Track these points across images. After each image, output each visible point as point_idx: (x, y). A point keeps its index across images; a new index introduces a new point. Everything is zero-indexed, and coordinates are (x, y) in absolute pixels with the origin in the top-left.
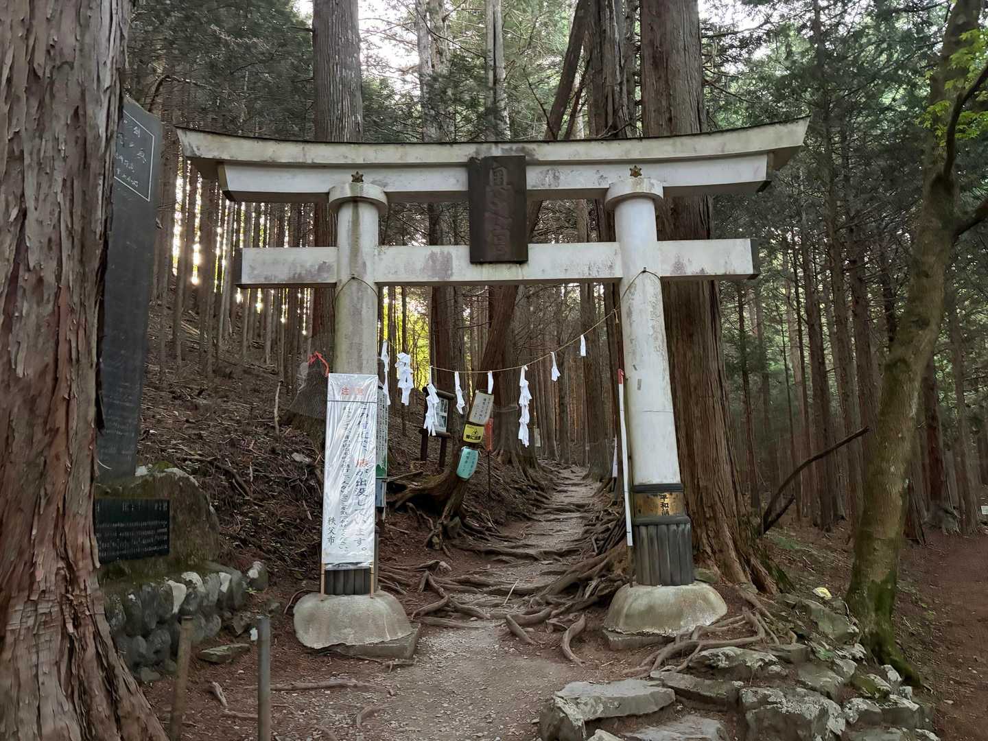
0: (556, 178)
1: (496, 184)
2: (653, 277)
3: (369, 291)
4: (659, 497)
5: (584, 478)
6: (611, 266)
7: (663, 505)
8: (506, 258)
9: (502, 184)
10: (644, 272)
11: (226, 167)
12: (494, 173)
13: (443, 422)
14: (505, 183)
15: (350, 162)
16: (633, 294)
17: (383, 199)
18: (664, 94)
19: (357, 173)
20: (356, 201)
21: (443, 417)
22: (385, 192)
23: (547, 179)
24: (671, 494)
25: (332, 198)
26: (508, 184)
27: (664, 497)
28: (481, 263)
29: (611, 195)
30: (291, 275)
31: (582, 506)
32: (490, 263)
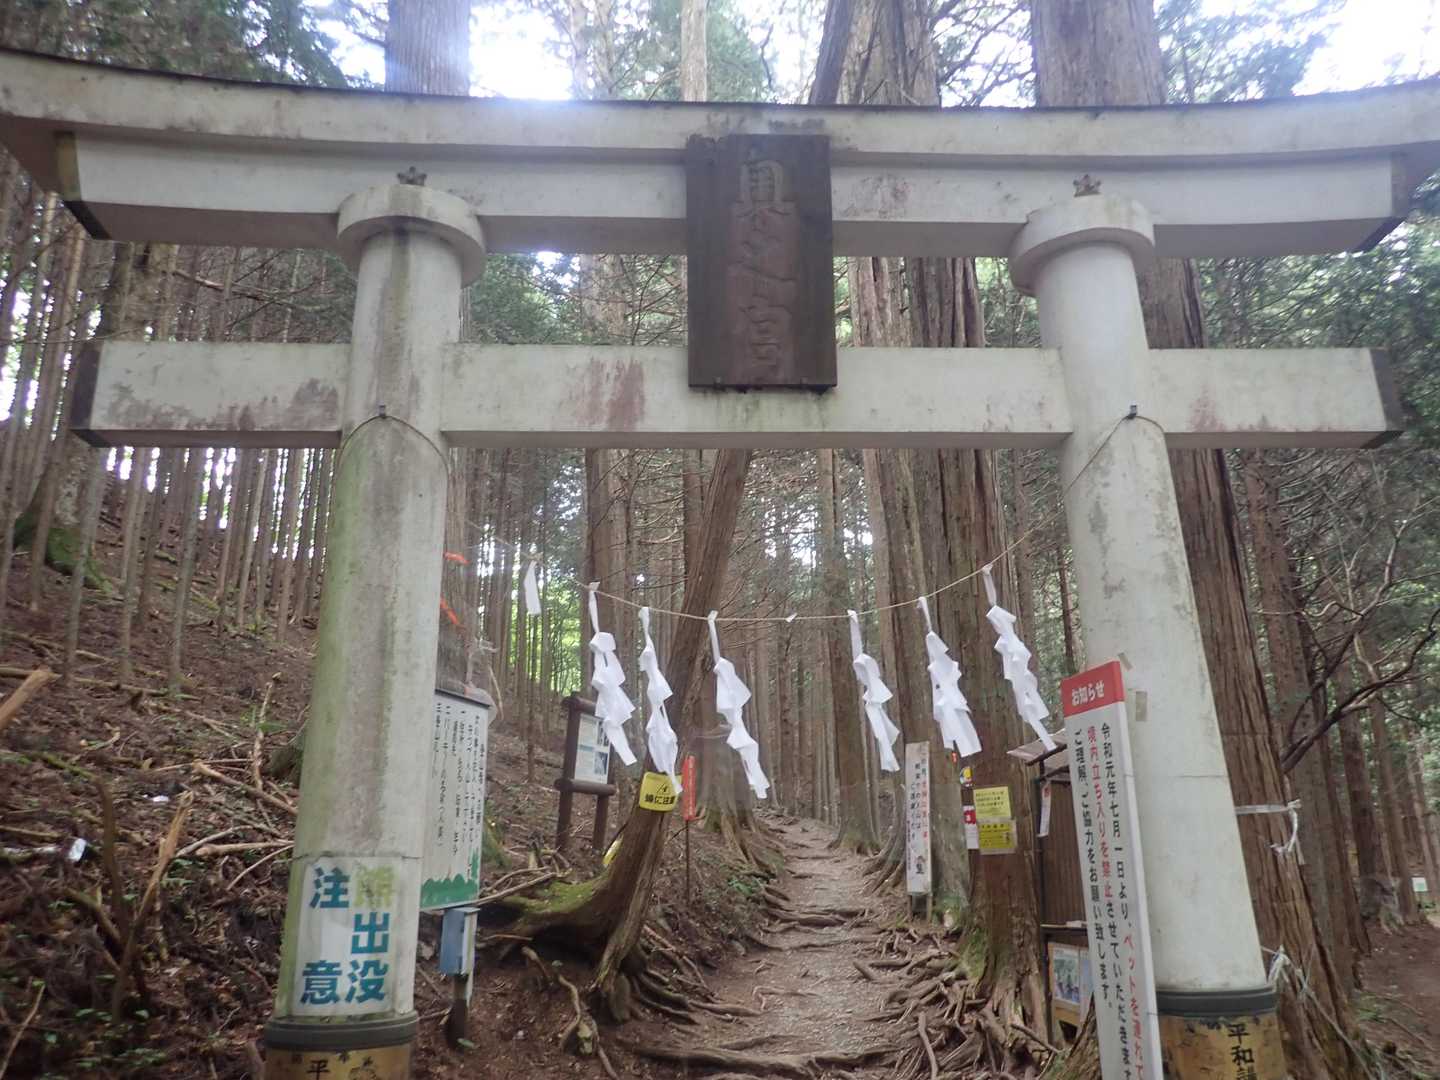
0: (898, 194)
1: (755, 201)
2: (1150, 428)
3: (425, 450)
4: (1224, 1030)
5: (831, 846)
6: (1041, 404)
7: (1239, 1055)
8: (781, 377)
9: (771, 198)
10: (1132, 416)
11: (78, 143)
12: (751, 171)
13: (601, 766)
14: (777, 199)
15: (390, 138)
16: (1105, 473)
17: (473, 230)
18: (1091, 83)
19: (412, 169)
20: (401, 229)
21: (602, 755)
22: (479, 218)
23: (878, 198)
24: (1257, 1021)
25: (344, 223)
26: (785, 200)
27: (1239, 1032)
28: (719, 389)
29: (1032, 240)
30: (225, 410)
31: (851, 914)
32: (742, 389)
